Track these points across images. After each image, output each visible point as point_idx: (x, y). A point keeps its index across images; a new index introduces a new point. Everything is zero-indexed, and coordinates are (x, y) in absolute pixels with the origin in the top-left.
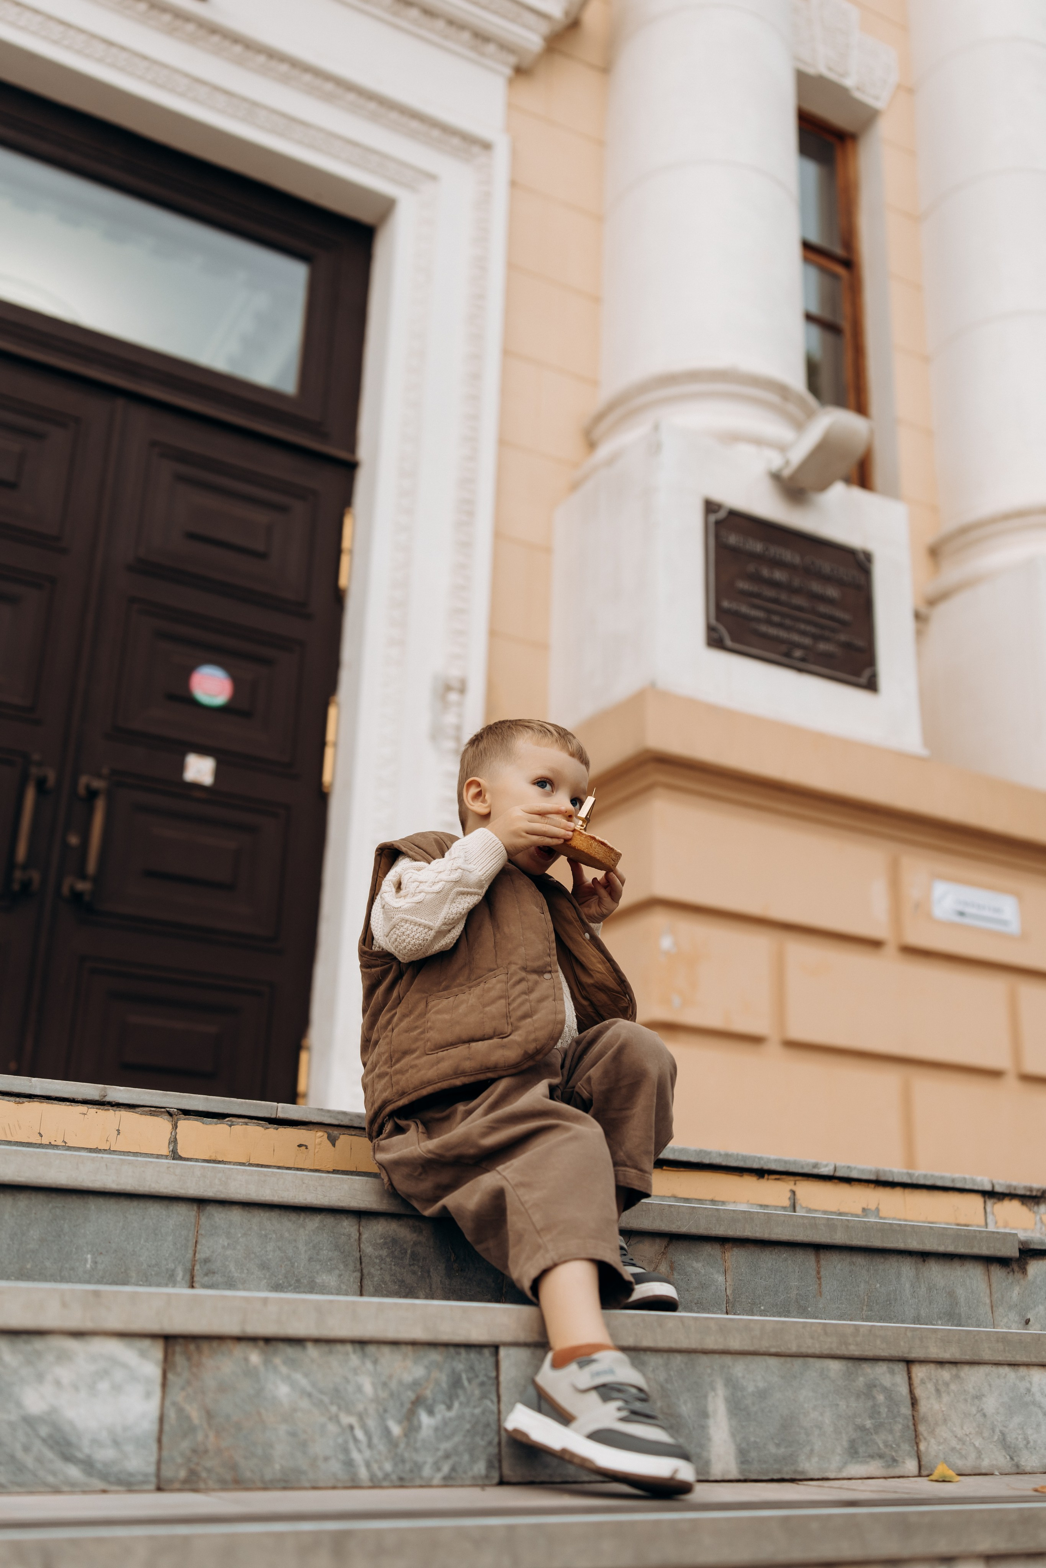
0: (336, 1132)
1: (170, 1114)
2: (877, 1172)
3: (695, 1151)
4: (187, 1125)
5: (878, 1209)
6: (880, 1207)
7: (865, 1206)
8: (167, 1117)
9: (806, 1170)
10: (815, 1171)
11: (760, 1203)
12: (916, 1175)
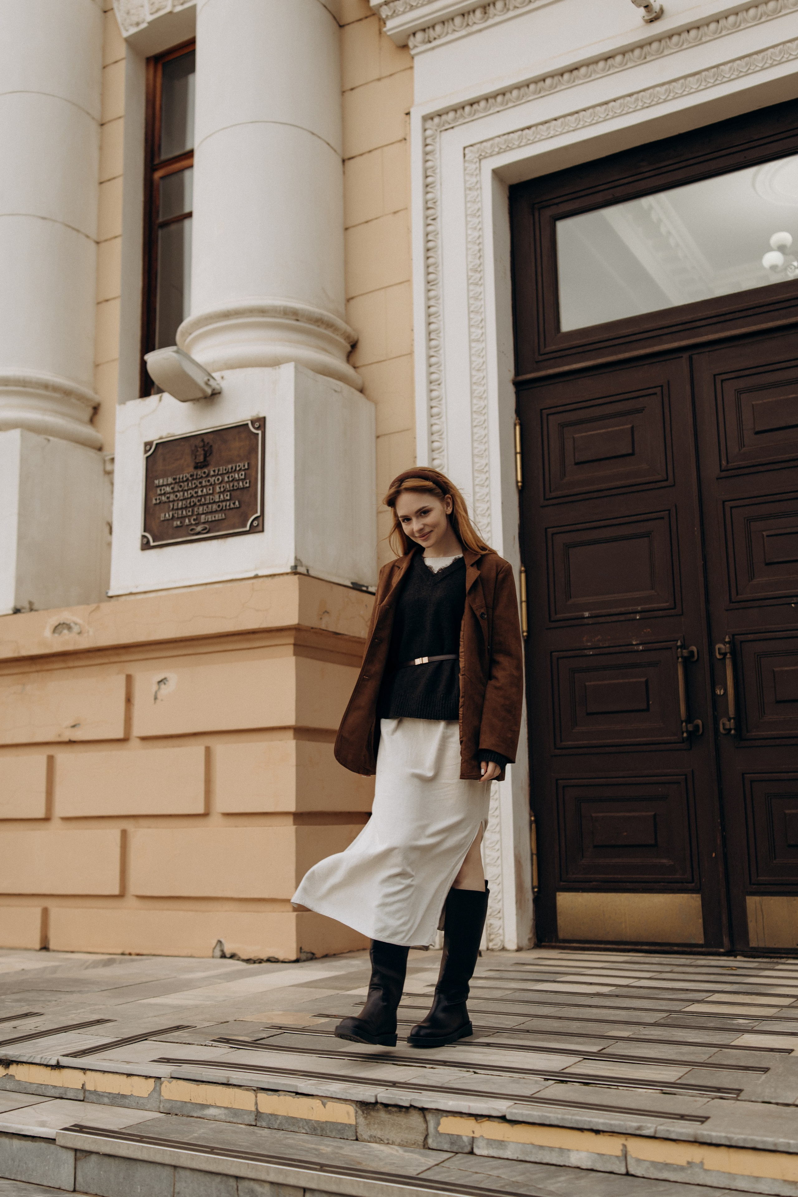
0: (325, 1100)
1: (254, 1090)
2: (695, 1136)
3: (539, 1115)
4: (262, 1096)
5: (702, 1163)
6: (705, 1161)
7: (690, 1160)
8: (253, 1091)
9: (629, 1131)
10: (638, 1132)
11: (598, 1152)
12: (736, 1138)
